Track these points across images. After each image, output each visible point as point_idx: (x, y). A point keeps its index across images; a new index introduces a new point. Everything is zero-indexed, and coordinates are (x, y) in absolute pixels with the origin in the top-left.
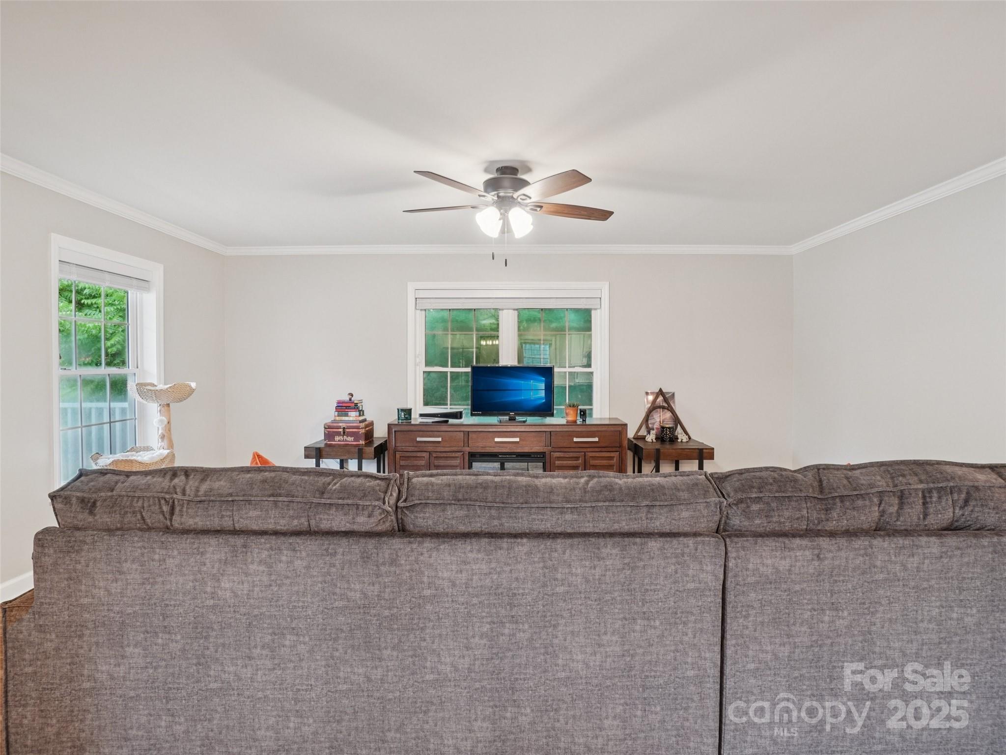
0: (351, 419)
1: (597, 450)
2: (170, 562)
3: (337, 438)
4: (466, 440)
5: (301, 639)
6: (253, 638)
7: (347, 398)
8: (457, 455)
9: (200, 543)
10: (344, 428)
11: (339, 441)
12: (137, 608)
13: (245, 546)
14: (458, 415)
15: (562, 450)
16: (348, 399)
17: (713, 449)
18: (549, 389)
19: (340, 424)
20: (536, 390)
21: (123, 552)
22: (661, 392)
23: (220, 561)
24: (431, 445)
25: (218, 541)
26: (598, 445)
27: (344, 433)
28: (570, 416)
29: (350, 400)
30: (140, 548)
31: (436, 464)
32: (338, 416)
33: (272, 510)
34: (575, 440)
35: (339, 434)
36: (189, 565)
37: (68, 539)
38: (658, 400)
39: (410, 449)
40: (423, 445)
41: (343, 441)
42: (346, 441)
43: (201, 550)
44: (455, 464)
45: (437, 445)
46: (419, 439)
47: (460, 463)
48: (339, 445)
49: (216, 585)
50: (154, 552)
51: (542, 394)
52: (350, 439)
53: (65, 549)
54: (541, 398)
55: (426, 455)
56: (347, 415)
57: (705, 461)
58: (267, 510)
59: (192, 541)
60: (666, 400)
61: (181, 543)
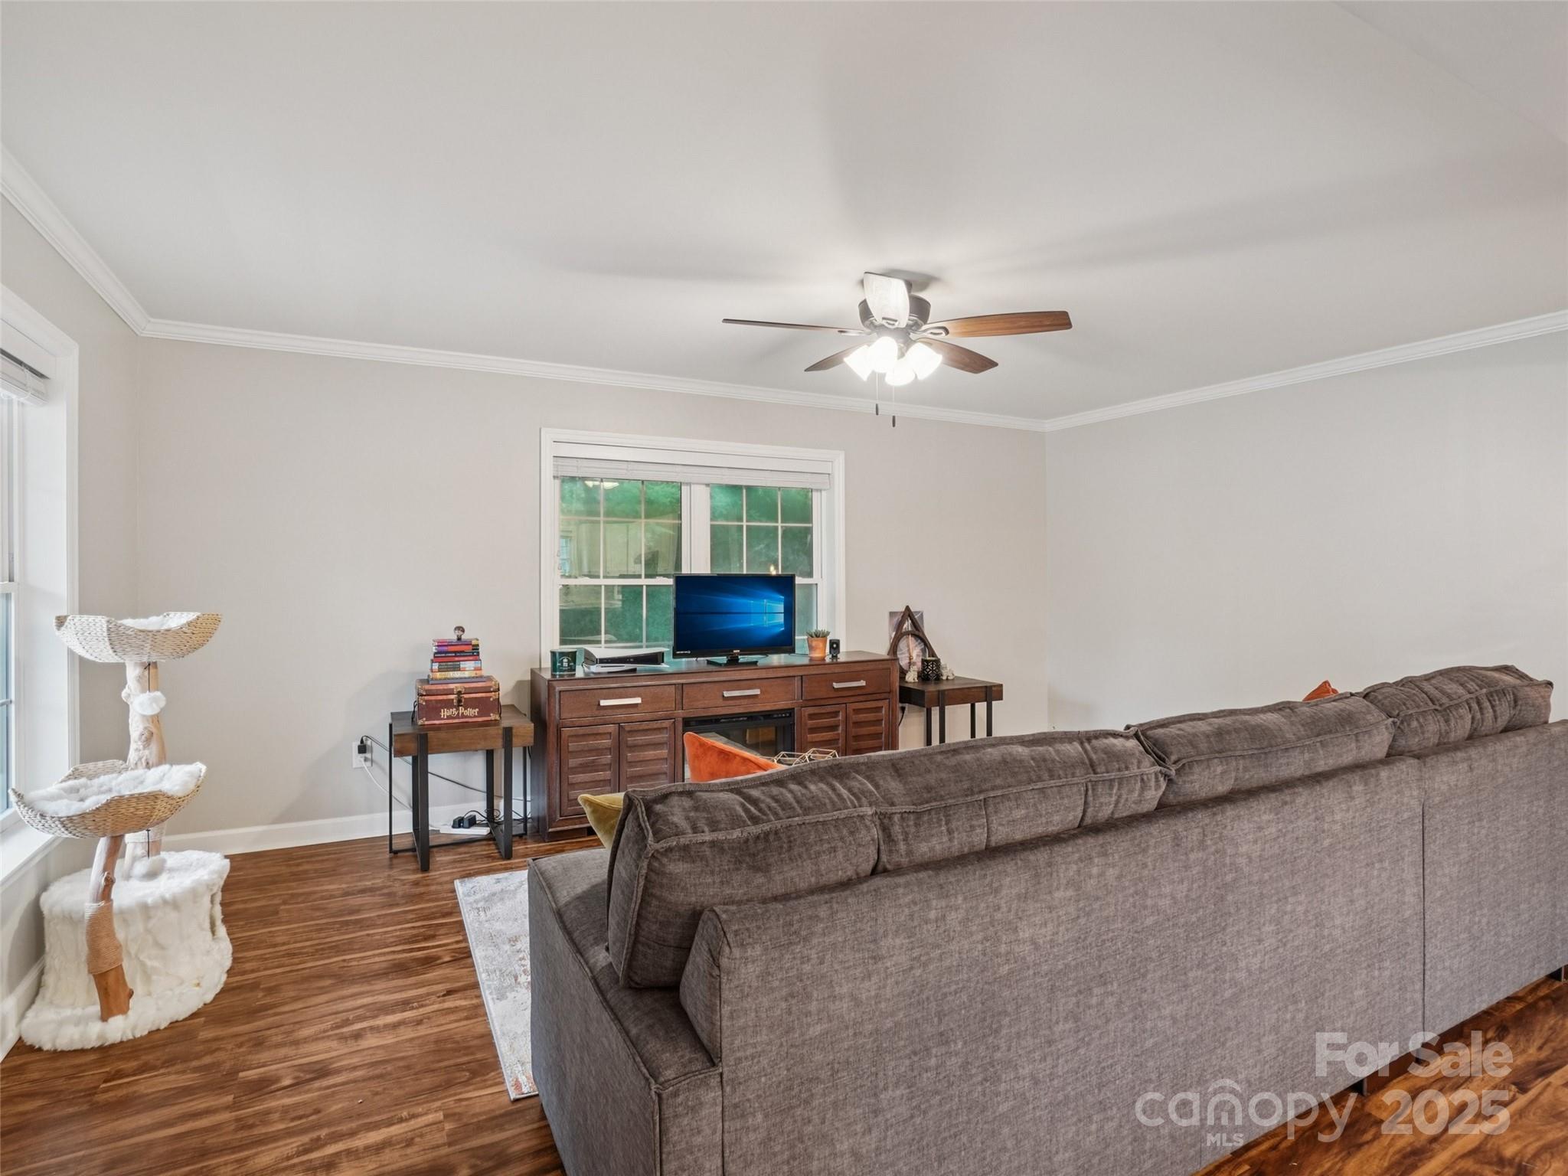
0: (467, 674)
1: (861, 698)
2: (953, 918)
3: (445, 713)
4: (679, 697)
5: (1109, 988)
6: (1055, 1008)
7: (452, 636)
8: (664, 725)
9: (993, 874)
10: (459, 693)
11: (449, 717)
12: (901, 1015)
13: (1050, 865)
14: (656, 658)
15: (818, 703)
16: (455, 638)
17: (1001, 686)
18: (790, 612)
19: (452, 686)
20: (769, 613)
21: (880, 920)
22: (908, 613)
23: (1019, 896)
24: (621, 711)
25: (1016, 864)
26: (864, 692)
27: (459, 701)
28: (818, 651)
29: (459, 639)
30: (908, 905)
31: (630, 743)
32: (440, 670)
33: (1041, 804)
34: (836, 685)
35: (448, 704)
36: (978, 916)
37: (788, 918)
38: (905, 626)
39: (586, 721)
40: (609, 712)
41: (458, 717)
42: (463, 716)
43: (995, 885)
44: (663, 740)
45: (632, 710)
46: (603, 703)
47: (670, 737)
48: (449, 727)
49: (1013, 937)
50: (929, 908)
51: (780, 619)
52: (470, 712)
53: (784, 940)
54: (779, 625)
55: (611, 728)
56: (458, 669)
57: (994, 703)
58: (1035, 805)
59: (983, 872)
60: (915, 624)
61: (968, 881)
